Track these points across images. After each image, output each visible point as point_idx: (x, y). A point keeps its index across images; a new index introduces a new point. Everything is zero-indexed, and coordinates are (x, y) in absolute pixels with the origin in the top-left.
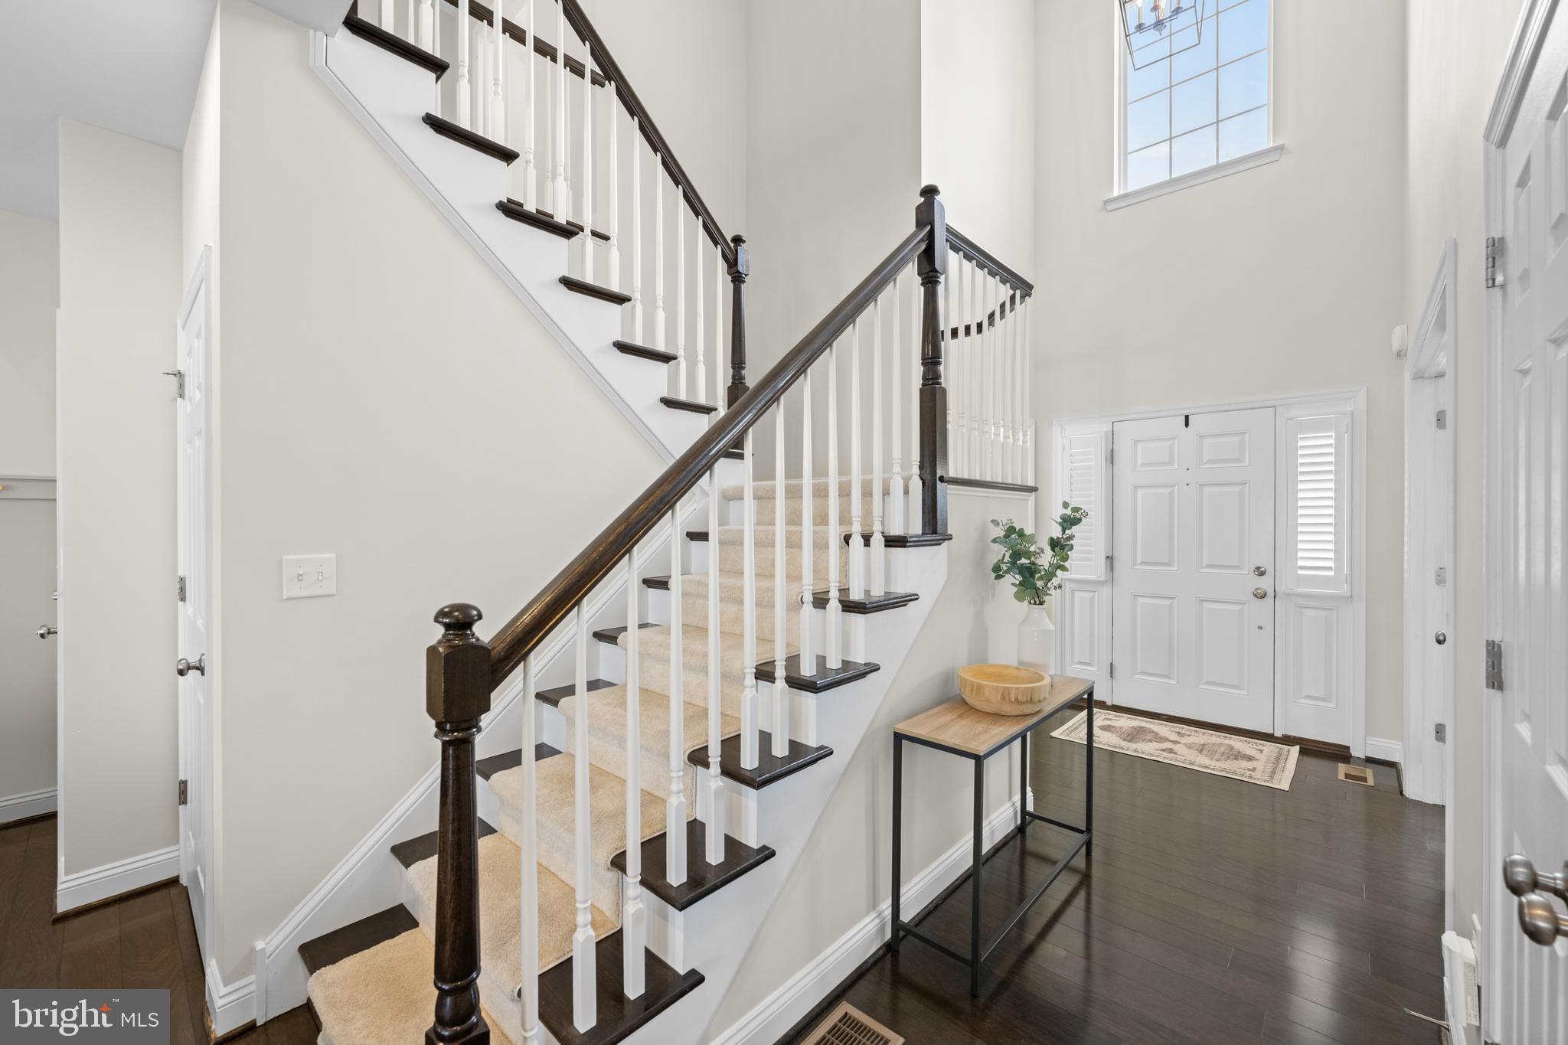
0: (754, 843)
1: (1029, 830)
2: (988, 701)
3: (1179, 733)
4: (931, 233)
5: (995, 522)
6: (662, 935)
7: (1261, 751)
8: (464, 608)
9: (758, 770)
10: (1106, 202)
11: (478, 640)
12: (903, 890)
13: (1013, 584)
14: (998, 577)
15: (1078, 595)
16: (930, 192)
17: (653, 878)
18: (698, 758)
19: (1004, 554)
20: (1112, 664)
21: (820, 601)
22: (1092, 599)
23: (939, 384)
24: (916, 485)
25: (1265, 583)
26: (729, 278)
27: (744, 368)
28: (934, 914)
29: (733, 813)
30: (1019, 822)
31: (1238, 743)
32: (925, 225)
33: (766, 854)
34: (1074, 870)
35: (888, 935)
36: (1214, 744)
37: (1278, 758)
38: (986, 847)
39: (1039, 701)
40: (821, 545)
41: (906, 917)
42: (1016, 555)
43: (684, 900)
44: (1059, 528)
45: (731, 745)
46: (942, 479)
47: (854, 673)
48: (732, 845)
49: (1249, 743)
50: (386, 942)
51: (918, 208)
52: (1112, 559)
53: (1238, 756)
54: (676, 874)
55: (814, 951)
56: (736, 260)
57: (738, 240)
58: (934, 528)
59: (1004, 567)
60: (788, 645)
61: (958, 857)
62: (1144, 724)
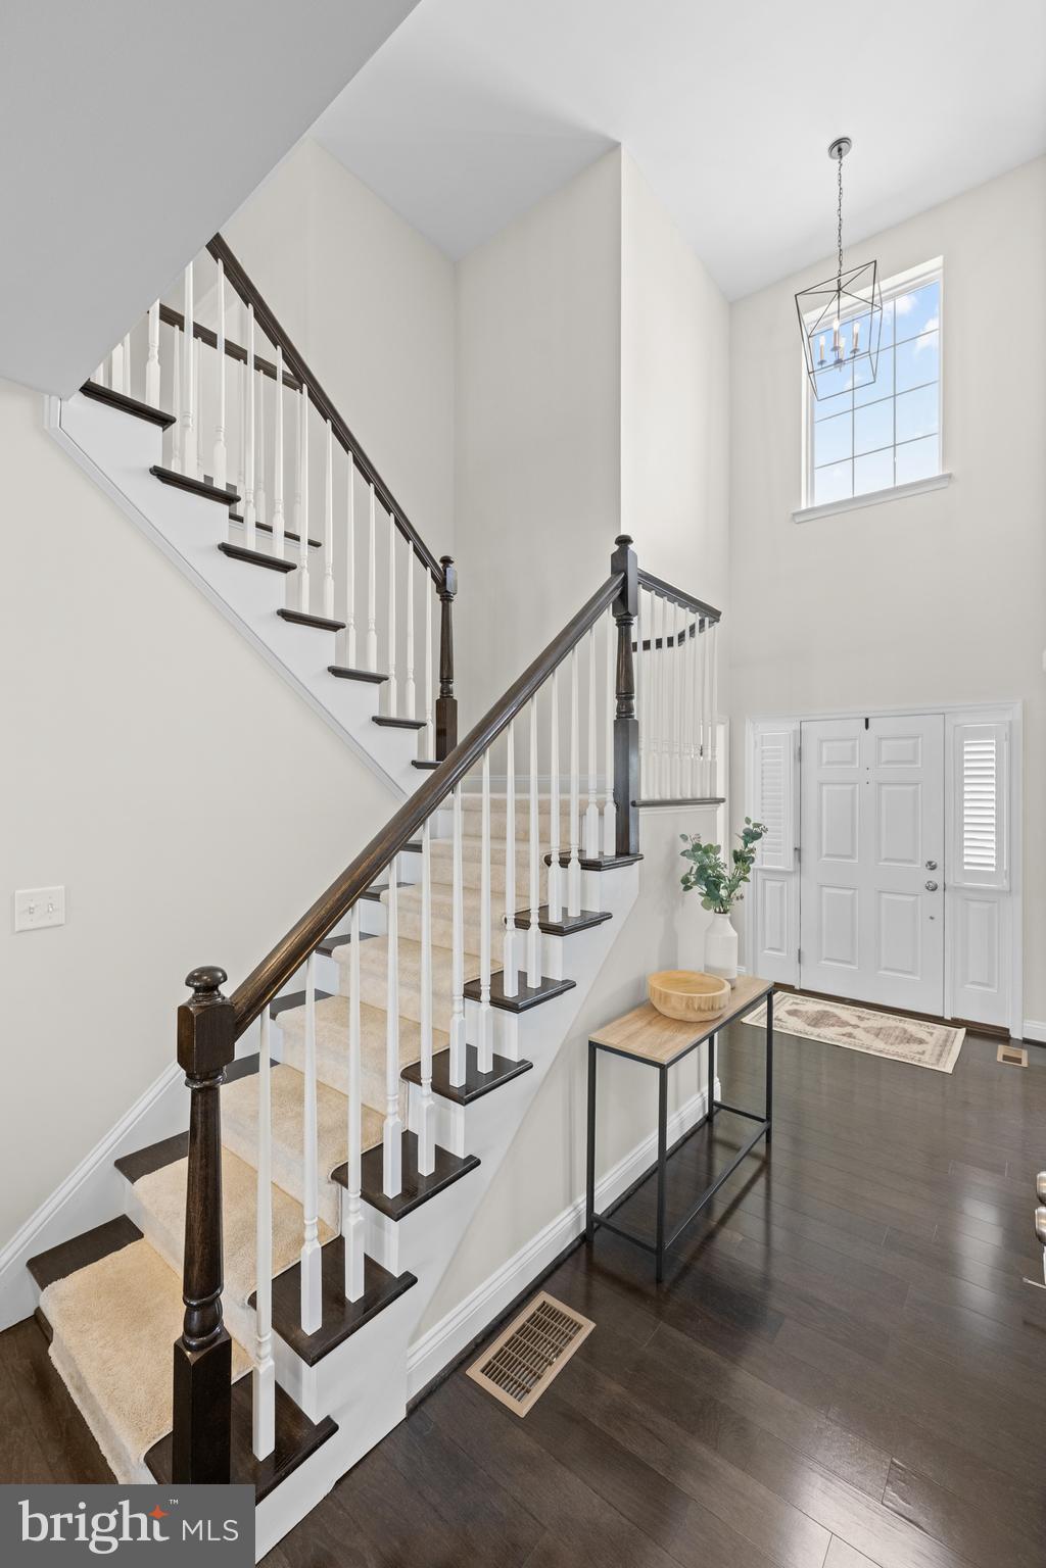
0: (461, 1154)
1: (716, 1119)
2: (674, 1009)
3: (859, 1017)
4: (625, 579)
5: (684, 837)
6: (378, 1241)
7: (931, 1034)
8: (211, 971)
9: (467, 1088)
10: (794, 515)
11: (224, 998)
12: (596, 1185)
13: (701, 894)
14: (687, 888)
15: (768, 884)
16: (624, 541)
17: (372, 1192)
18: (411, 1074)
19: (692, 868)
20: (799, 951)
21: (522, 923)
22: (782, 888)
23: (632, 717)
24: (611, 810)
25: (935, 877)
26: (438, 596)
27: (451, 683)
28: (625, 1205)
29: (442, 1126)
30: (707, 1111)
31: (912, 1026)
32: (620, 572)
33: (472, 1163)
34: (756, 1156)
35: (584, 1227)
36: (890, 1028)
37: (946, 1041)
38: (670, 1143)
39: (720, 1008)
40: (522, 864)
41: (599, 1210)
42: (702, 869)
43: (400, 1211)
44: (742, 842)
45: (441, 1060)
46: (634, 804)
47: (552, 990)
48: (441, 1155)
49: (921, 1025)
50: (113, 1254)
51: (613, 556)
52: (800, 850)
53: (910, 1039)
54: (392, 1187)
55: (516, 1245)
56: (445, 580)
57: (446, 561)
58: (625, 851)
59: (693, 879)
60: (493, 961)
61: (645, 1154)
62: (828, 1008)
